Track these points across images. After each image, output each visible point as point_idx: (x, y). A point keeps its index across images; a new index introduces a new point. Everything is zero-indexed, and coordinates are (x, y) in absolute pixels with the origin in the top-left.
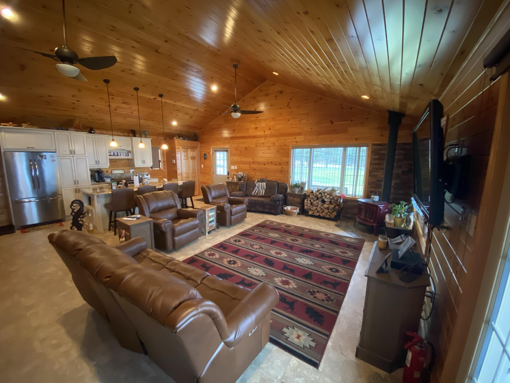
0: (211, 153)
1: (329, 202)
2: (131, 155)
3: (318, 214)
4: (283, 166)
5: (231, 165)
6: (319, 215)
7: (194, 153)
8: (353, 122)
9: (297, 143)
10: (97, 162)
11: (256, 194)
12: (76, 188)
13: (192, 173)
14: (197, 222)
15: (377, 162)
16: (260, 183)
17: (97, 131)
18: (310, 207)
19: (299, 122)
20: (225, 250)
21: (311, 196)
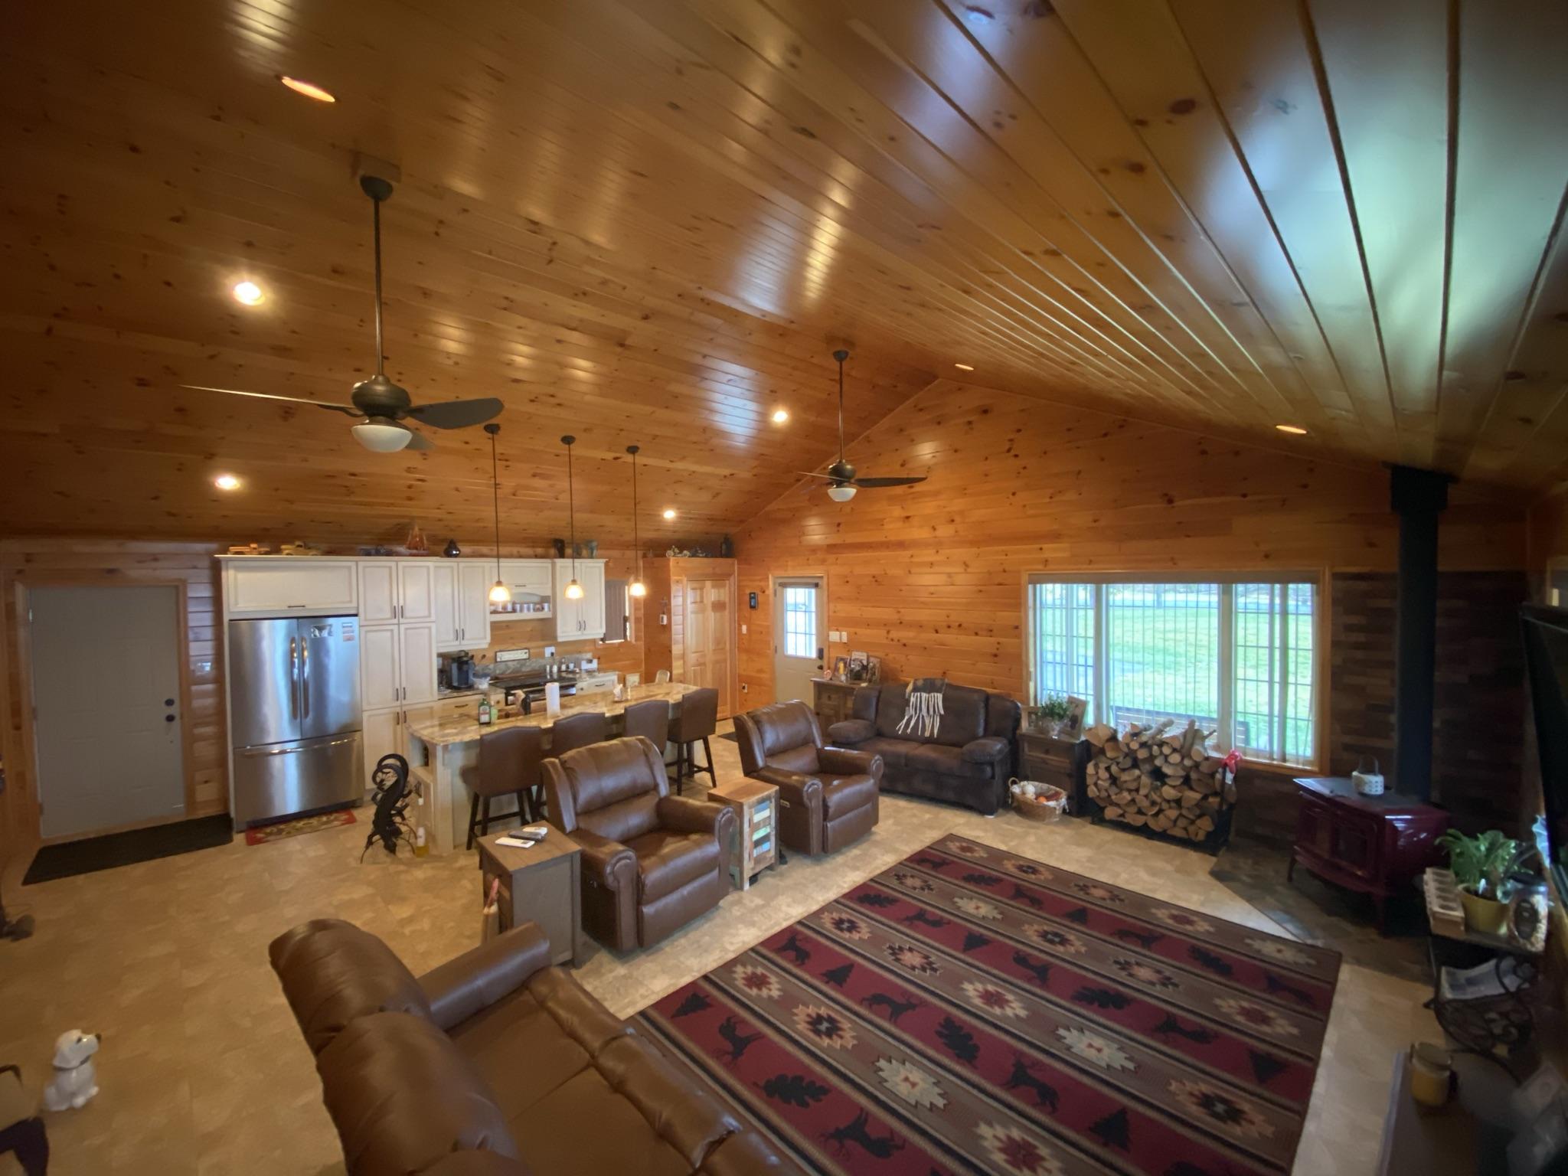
0: (770, 591)
1: (1182, 780)
2: (549, 608)
3: (1139, 821)
4: (1001, 640)
5: (830, 629)
6: (1146, 824)
7: (722, 591)
8: (1248, 498)
9: (1046, 566)
10: (459, 634)
11: (909, 731)
12: (398, 710)
13: (714, 650)
14: (713, 848)
15: (1361, 638)
16: (924, 695)
17: (465, 549)
18: (1106, 790)
19: (1051, 498)
20: (803, 963)
21: (1109, 754)
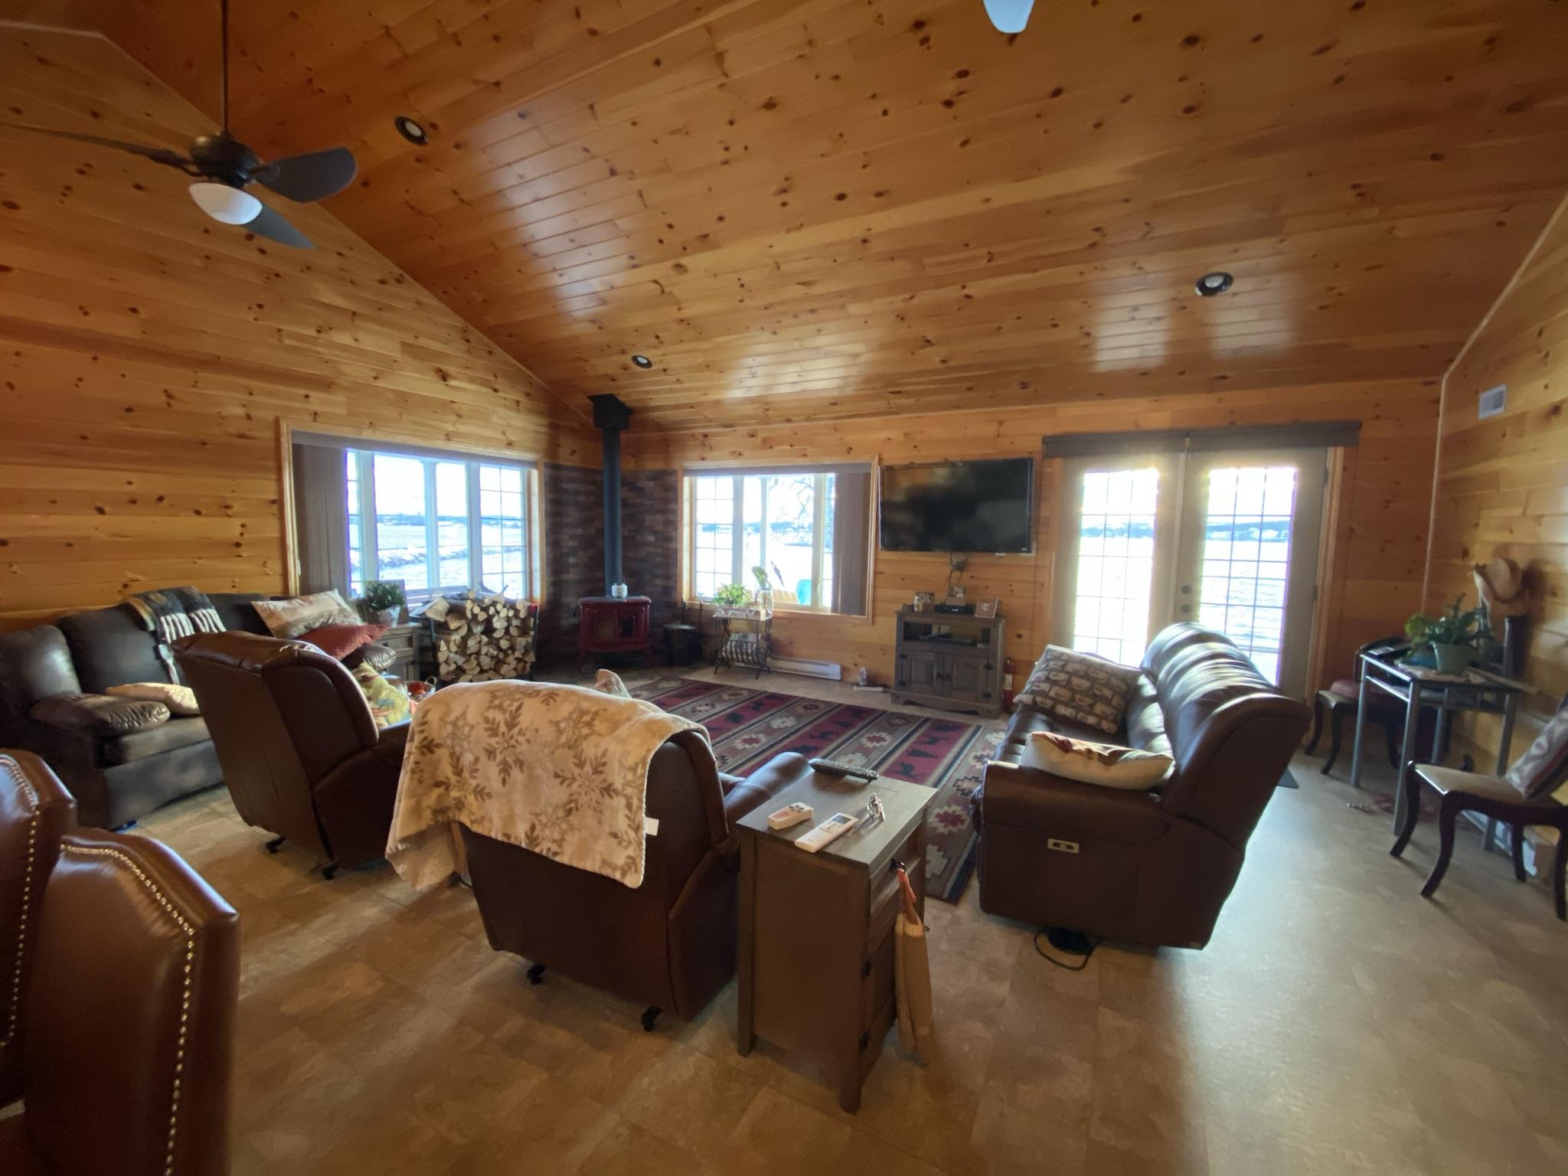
8: (498, 393)
9: (315, 420)
18: (455, 663)
19: (318, 331)
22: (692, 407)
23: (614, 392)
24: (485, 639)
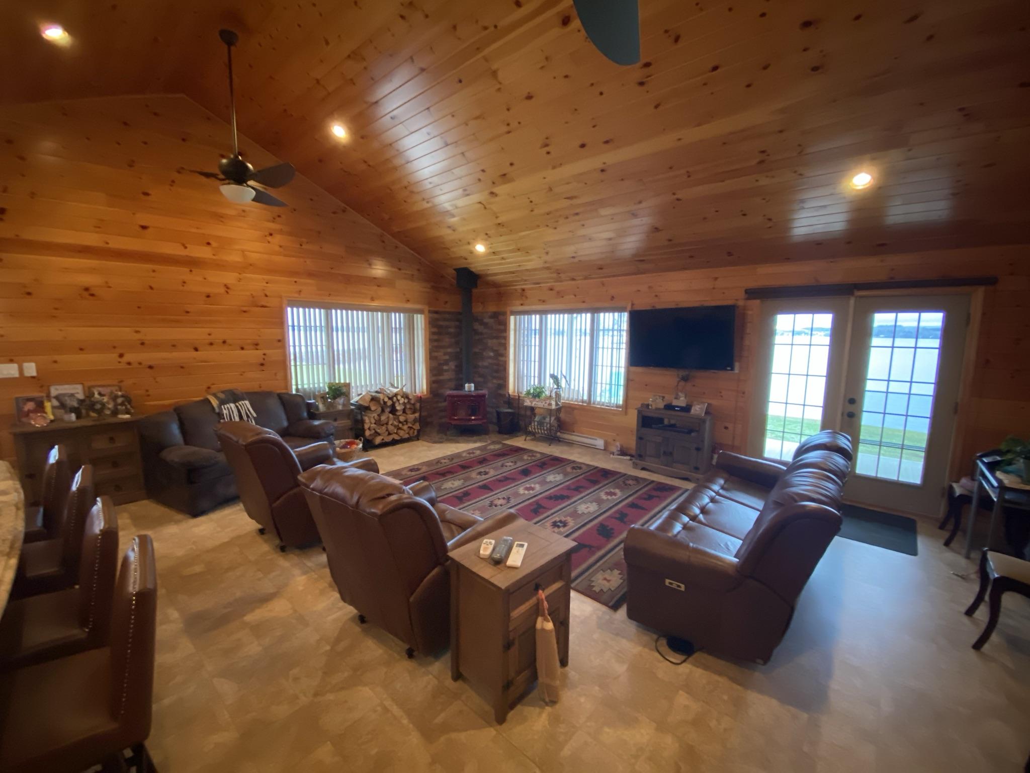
1: (402, 411)
3: (391, 438)
4: (267, 352)
9: (300, 294)
16: (232, 405)
18: (374, 429)
19: (301, 245)
22: (513, 273)
23: (468, 266)
24: (391, 415)
